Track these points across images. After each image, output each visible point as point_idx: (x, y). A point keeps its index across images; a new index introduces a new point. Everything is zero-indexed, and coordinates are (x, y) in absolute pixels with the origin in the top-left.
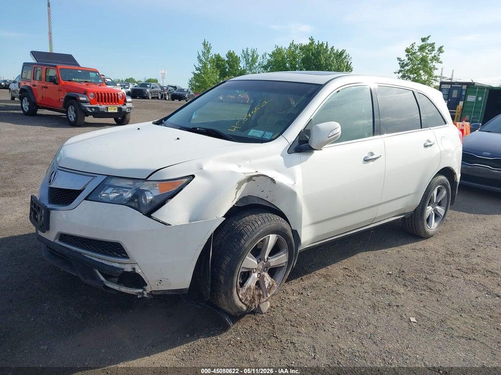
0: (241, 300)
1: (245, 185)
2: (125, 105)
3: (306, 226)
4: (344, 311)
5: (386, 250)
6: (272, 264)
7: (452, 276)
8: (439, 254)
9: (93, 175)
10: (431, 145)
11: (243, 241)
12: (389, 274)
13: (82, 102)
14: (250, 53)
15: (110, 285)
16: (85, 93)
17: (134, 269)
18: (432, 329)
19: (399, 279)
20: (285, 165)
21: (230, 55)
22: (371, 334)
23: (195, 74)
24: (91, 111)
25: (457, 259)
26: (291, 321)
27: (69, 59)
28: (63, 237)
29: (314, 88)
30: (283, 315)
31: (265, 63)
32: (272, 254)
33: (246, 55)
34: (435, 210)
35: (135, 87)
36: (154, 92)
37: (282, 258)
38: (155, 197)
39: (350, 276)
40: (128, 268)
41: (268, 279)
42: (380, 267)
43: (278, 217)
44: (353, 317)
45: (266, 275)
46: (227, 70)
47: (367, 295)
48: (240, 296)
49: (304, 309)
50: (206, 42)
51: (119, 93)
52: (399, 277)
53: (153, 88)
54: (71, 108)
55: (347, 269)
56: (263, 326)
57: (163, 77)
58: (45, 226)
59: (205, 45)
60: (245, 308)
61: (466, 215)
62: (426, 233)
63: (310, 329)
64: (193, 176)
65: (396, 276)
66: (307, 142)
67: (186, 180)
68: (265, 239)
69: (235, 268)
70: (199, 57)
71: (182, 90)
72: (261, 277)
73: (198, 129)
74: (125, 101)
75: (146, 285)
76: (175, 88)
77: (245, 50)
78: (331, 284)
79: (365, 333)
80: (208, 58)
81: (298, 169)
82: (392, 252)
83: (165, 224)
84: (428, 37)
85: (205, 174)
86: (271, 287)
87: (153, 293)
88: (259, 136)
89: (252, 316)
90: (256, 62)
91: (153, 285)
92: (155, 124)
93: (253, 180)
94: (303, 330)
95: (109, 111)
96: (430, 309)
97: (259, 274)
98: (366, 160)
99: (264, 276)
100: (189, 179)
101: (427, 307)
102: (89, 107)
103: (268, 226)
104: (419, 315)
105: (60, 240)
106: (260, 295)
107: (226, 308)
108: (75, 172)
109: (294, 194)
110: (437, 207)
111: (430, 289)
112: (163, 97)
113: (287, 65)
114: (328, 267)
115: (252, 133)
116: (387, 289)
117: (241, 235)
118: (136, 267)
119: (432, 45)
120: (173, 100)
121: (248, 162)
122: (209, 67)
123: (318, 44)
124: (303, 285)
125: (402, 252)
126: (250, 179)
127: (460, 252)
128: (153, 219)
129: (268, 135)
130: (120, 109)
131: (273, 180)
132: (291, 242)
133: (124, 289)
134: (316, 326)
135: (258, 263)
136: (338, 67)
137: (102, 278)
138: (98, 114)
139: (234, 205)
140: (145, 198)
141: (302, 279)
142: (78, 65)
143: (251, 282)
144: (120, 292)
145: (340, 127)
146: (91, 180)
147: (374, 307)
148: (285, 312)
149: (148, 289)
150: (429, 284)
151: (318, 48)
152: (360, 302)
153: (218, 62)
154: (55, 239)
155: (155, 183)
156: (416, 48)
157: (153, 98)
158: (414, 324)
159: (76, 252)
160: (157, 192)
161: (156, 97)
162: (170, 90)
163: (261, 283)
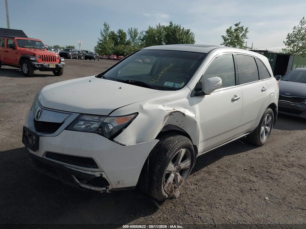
0: (165, 191)
1: (168, 118)
2: (60, 63)
3: (201, 142)
4: (225, 194)
5: (239, 154)
6: (182, 168)
7: (282, 170)
8: (270, 156)
9: (70, 113)
10: (265, 90)
11: (168, 154)
12: (245, 169)
13: (32, 61)
14: (133, 30)
15: (83, 186)
16: (34, 55)
17: (101, 175)
18: (280, 204)
19: (251, 172)
20: (190, 104)
21: (120, 32)
22: (245, 209)
23: (99, 43)
24: (38, 67)
25: (281, 159)
26: (195, 203)
27: (21, 33)
28: (49, 154)
29: (202, 55)
30: (189, 199)
31: (142, 37)
32: (182, 161)
33: (130, 32)
34: (265, 129)
35: (62, 51)
36: (74, 54)
37: (187, 163)
38: (115, 128)
39: (222, 172)
40: (98, 175)
41: (179, 177)
42: (238, 165)
43: (186, 138)
44: (231, 198)
45: (178, 174)
46: (119, 41)
47: (235, 183)
48: (165, 189)
49: (201, 194)
50: (106, 24)
51: (56, 56)
52: (252, 171)
53: (73, 52)
54: (24, 64)
55: (220, 167)
56: (179, 207)
57: (80, 45)
58: (36, 147)
59: (105, 25)
60: (167, 196)
61: (279, 131)
62: (261, 143)
63: (207, 207)
64: (138, 113)
65: (250, 171)
66: (201, 89)
67: (133, 116)
68: (179, 152)
69: (164, 171)
70: (101, 33)
71: (92, 53)
72: (176, 176)
73: (130, 81)
74: (60, 61)
75: (109, 185)
76: (87, 52)
77: (130, 29)
78: (212, 177)
79: (241, 208)
80: (107, 33)
81: (197, 107)
82: (243, 155)
83: (122, 145)
84: (239, 23)
85: (145, 112)
86: (181, 181)
87: (113, 190)
88: (171, 86)
89: (170, 200)
90: (137, 36)
91: (114, 184)
92: (96, 77)
93: (172, 115)
94: (203, 208)
95: (50, 67)
96: (275, 191)
97: (175, 174)
98: (233, 100)
99: (177, 175)
100: (135, 115)
101: (273, 190)
102: (37, 65)
103: (181, 144)
104: (270, 196)
105: (46, 156)
106: (175, 187)
107: (157, 197)
108: (57, 111)
109: (195, 122)
110: (266, 127)
111: (271, 178)
112: (80, 58)
113: (156, 38)
114: (208, 166)
115: (166, 84)
116: (246, 179)
117: (166, 150)
118: (103, 174)
119: (242, 28)
120: (86, 59)
121: (168, 103)
122: (107, 39)
123: (175, 26)
124: (196, 179)
125: (249, 155)
126: (171, 114)
127: (282, 154)
128: (115, 142)
129: (177, 85)
130: (57, 66)
131: (184, 114)
132: (193, 153)
133: (93, 188)
134: (210, 205)
135: (174, 167)
137: (78, 181)
138: (43, 68)
139: (161, 131)
140: (108, 128)
141: (194, 175)
142: (26, 37)
143: (171, 179)
144: (91, 190)
145: (221, 80)
146: (68, 116)
147: (242, 191)
148: (190, 197)
149: (110, 187)
150: (270, 175)
151: (174, 29)
152: (233, 188)
153: (113, 36)
154: (43, 155)
155: (114, 118)
156: (233, 30)
157: (73, 58)
158: (268, 201)
159: (59, 164)
160: (116, 124)
161: (75, 58)
162: (84, 53)
163: (176, 180)
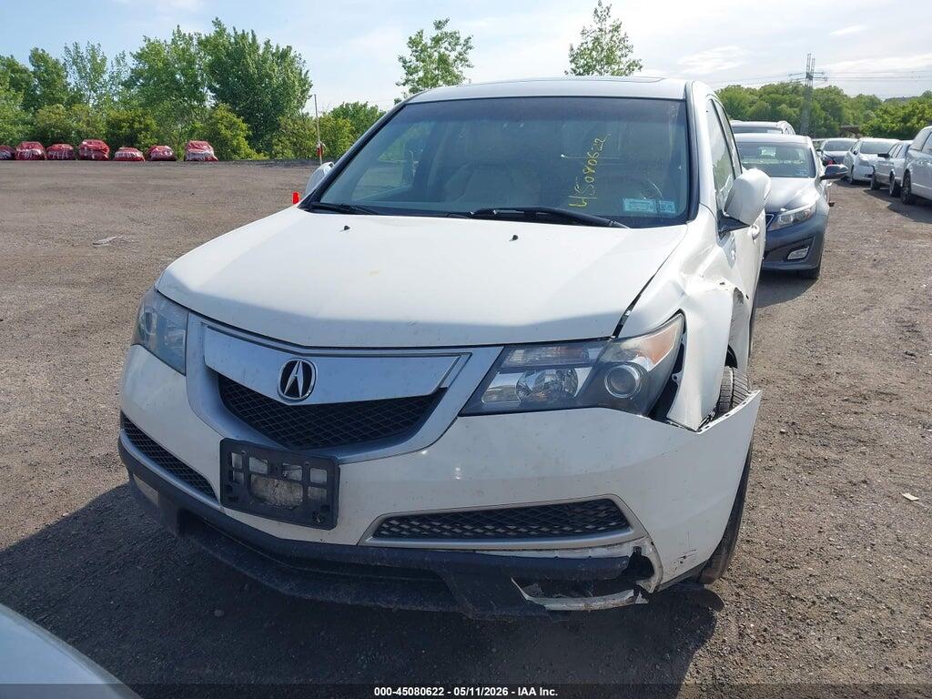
9: (457, 352)
12: (782, 433)
20: (729, 263)
21: (39, 58)
26: (776, 561)
28: (394, 525)
29: (673, 107)
33: (77, 60)
46: (38, 92)
52: (801, 434)
64: (683, 313)
65: (796, 434)
67: (678, 323)
73: (496, 211)
77: (72, 48)
83: (691, 429)
84: (446, 20)
85: (693, 304)
88: (651, 210)
90: (103, 72)
91: (669, 571)
94: (812, 570)
100: (680, 319)
118: (646, 543)
123: (236, 34)
128: (670, 424)
129: (667, 207)
136: (284, 79)
146: (454, 364)
149: (655, 584)
151: (236, 43)
154: (364, 535)
156: (427, 41)
158: (920, 504)
